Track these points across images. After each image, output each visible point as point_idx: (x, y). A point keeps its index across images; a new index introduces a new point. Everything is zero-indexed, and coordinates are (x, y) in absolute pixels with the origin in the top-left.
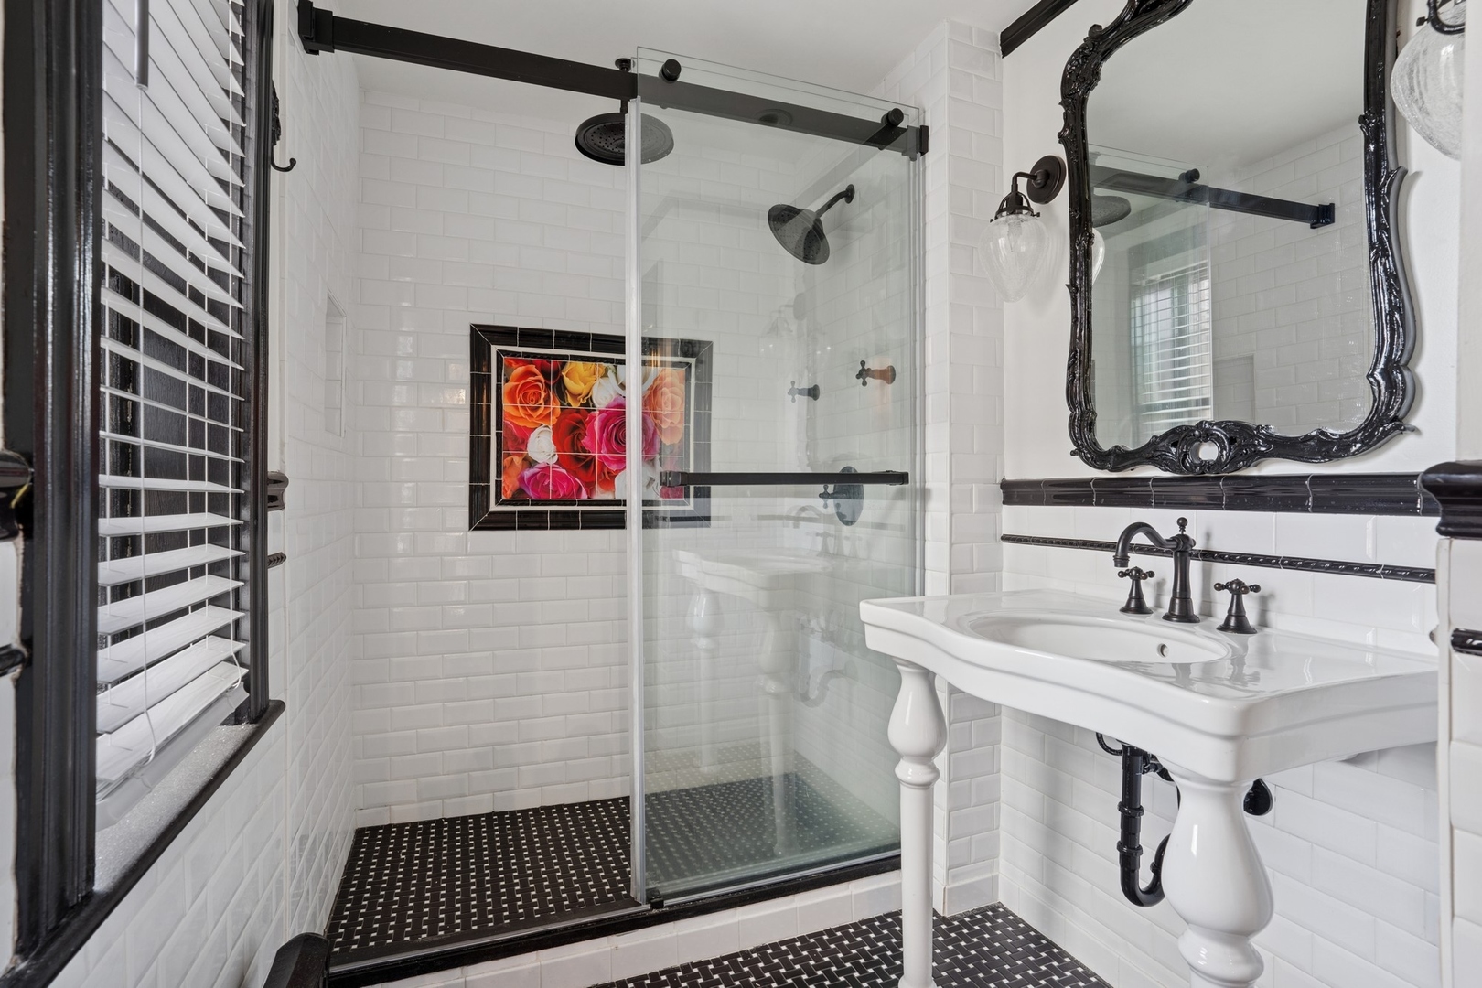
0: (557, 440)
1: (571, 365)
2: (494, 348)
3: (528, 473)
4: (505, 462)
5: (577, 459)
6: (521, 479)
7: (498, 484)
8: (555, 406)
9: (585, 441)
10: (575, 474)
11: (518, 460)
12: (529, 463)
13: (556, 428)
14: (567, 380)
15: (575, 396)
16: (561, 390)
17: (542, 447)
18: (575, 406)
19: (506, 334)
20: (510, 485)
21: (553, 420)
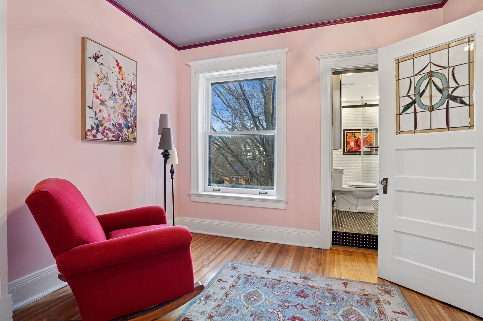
0: (354, 143)
1: (356, 133)
2: (346, 132)
3: (350, 147)
4: (347, 146)
5: (357, 146)
6: (349, 148)
7: (346, 149)
8: (354, 139)
9: (358, 143)
10: (357, 147)
11: (349, 146)
12: (350, 146)
13: (354, 142)
14: (356, 135)
15: (357, 137)
16: (355, 137)
17: (352, 144)
18: (357, 138)
19: (347, 130)
20: (348, 149)
21: (354, 141)
